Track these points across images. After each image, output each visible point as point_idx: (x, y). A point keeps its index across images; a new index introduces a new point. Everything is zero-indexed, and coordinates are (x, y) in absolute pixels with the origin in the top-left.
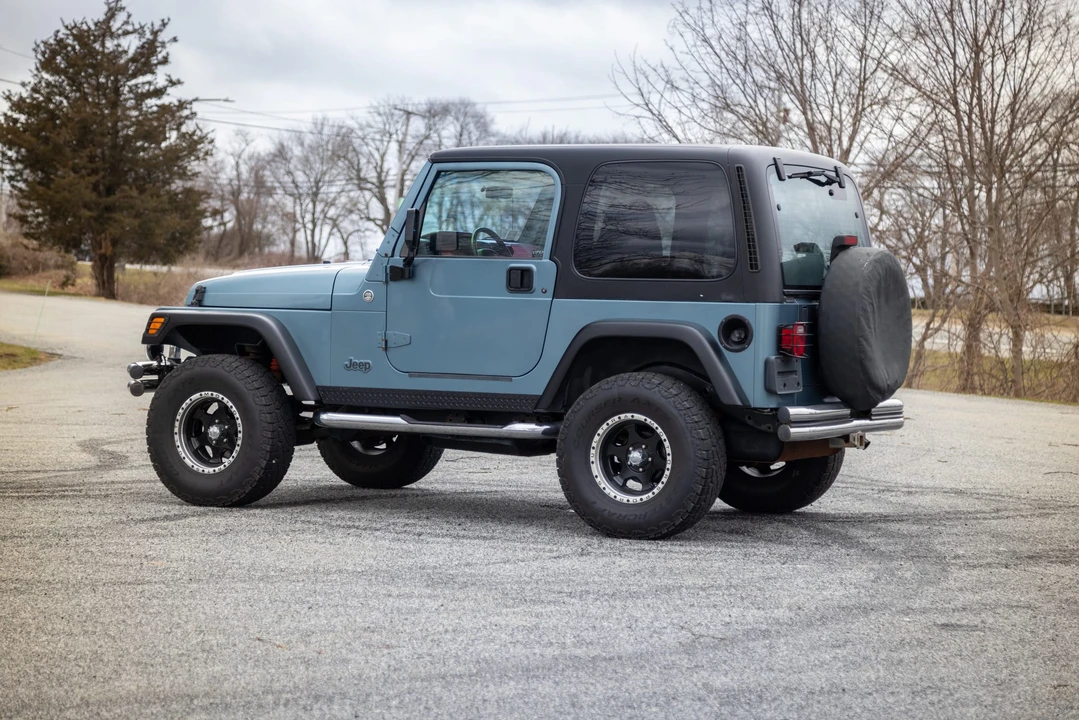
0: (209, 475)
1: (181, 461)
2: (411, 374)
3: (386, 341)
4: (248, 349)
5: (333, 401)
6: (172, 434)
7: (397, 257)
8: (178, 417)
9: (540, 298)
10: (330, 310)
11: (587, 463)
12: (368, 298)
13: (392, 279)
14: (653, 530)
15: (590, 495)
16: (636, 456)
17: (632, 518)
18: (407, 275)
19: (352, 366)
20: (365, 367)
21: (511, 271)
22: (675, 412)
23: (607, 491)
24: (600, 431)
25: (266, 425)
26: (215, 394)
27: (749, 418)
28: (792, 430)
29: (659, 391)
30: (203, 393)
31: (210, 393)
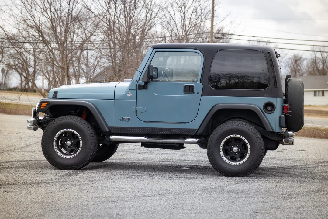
0: (68, 159)
1: (57, 154)
2: (146, 122)
3: (137, 111)
4: (73, 113)
5: (115, 132)
6: (53, 144)
7: (140, 81)
8: (55, 138)
9: (197, 96)
10: (114, 100)
11: (219, 152)
12: (129, 96)
13: (139, 89)
15: (221, 163)
16: (235, 149)
17: (237, 170)
18: (145, 88)
19: (123, 119)
20: (129, 120)
21: (186, 86)
22: (252, 134)
23: (226, 161)
24: (224, 141)
25: (92, 140)
26: (70, 130)
27: (268, 136)
29: (246, 127)
30: (66, 129)
31: (68, 129)
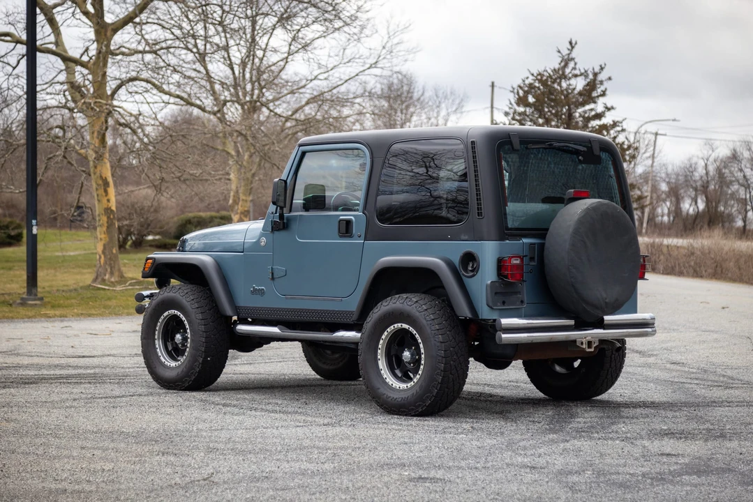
0: (173, 368)
1: (158, 357)
2: (287, 296)
3: (273, 274)
5: (244, 316)
6: (155, 339)
7: (278, 214)
8: (157, 328)
9: (357, 241)
10: (242, 252)
11: (376, 360)
12: (263, 243)
13: (274, 230)
14: (413, 409)
15: (376, 384)
16: (407, 355)
17: (400, 400)
18: (281, 227)
19: (255, 292)
20: (261, 292)
21: (340, 222)
22: (425, 322)
23: (388, 380)
24: (383, 337)
25: (202, 333)
26: (176, 312)
28: (504, 336)
29: (416, 308)
30: (170, 311)
31: (173, 311)
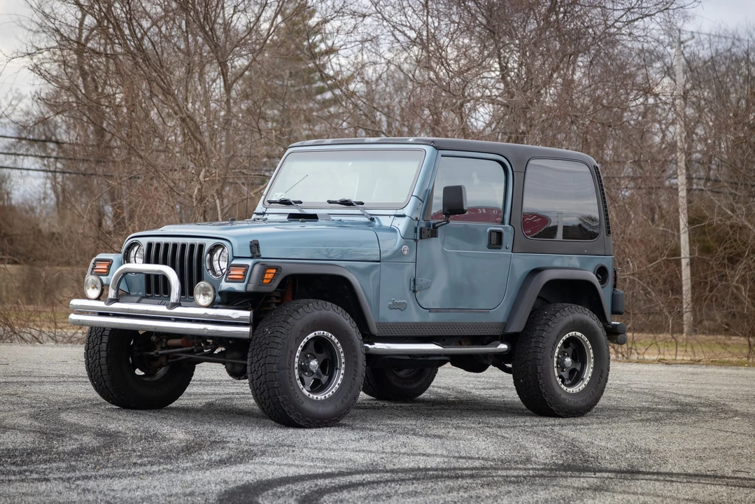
0: (321, 401)
1: (301, 391)
2: (430, 310)
3: (415, 286)
5: (382, 333)
6: (293, 368)
7: (423, 220)
9: (506, 253)
10: (379, 261)
12: (405, 252)
13: (421, 238)
16: (568, 361)
19: (395, 307)
20: (403, 306)
21: (491, 232)
26: (325, 333)
30: (317, 332)
31: (322, 332)
